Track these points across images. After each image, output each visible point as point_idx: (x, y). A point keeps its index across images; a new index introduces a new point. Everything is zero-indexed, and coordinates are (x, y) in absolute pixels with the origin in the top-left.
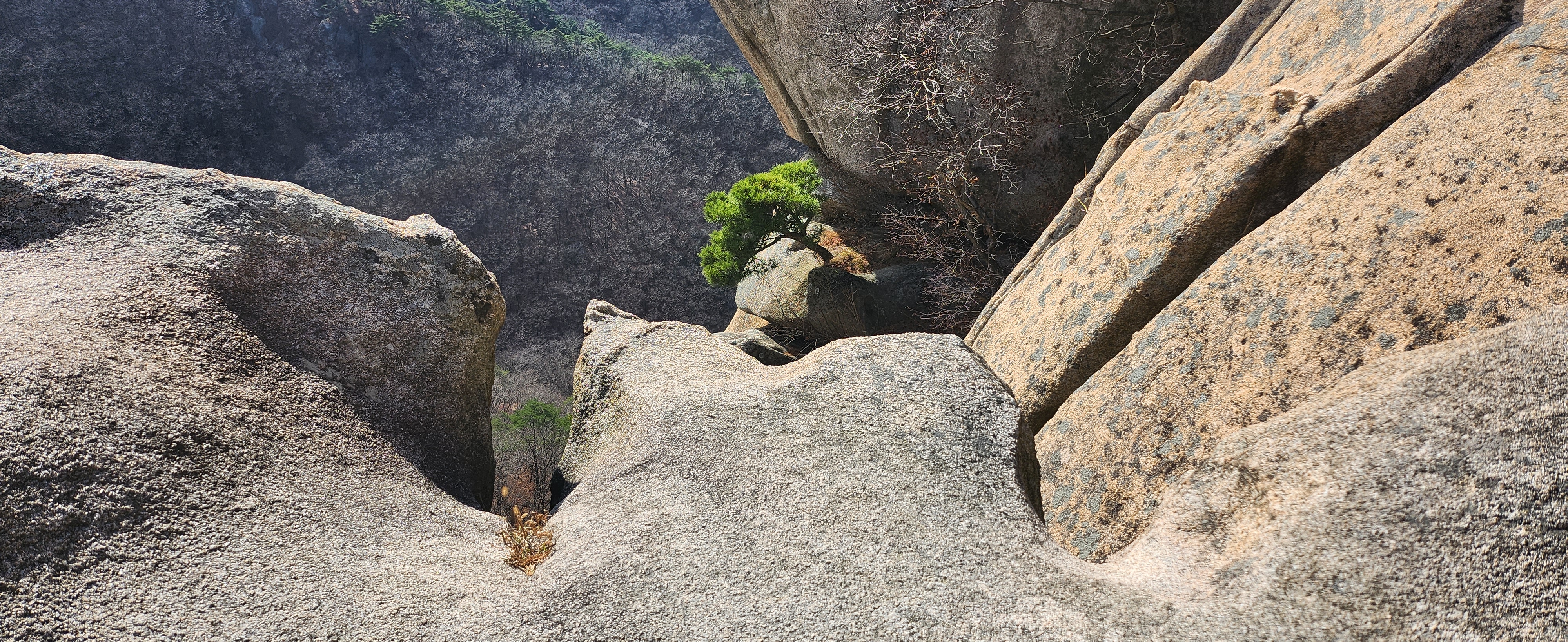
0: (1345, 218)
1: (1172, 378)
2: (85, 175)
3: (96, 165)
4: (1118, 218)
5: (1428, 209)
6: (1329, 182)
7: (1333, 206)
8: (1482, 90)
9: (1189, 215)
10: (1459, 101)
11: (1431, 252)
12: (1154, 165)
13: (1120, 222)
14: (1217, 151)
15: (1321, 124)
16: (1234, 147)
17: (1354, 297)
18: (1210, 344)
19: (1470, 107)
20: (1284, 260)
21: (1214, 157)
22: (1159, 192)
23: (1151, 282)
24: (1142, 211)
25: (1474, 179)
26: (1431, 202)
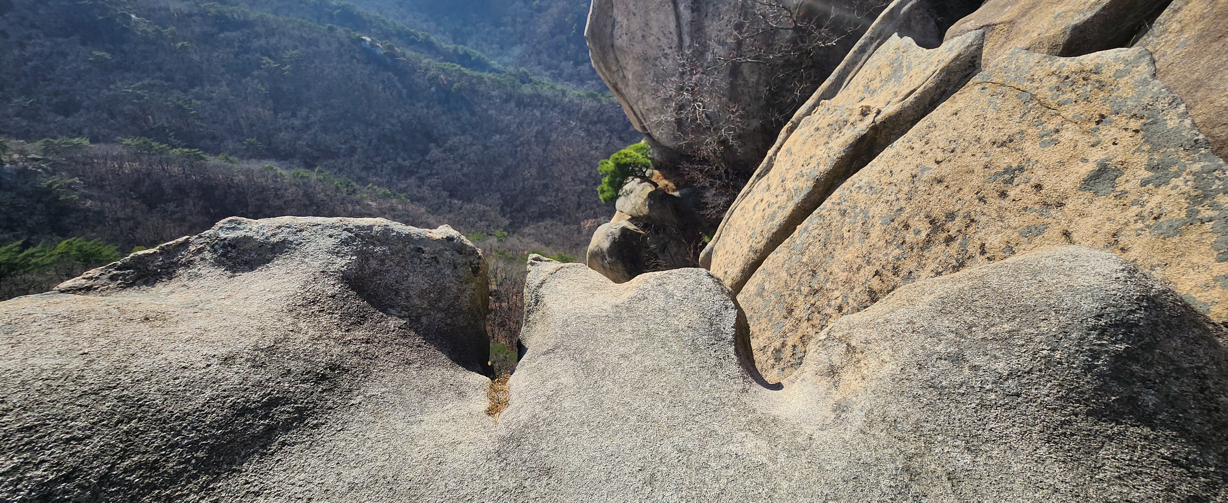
0: (896, 170)
1: (816, 249)
2: (283, 228)
3: (288, 222)
4: (788, 169)
5: (936, 166)
6: (888, 152)
7: (890, 164)
8: (962, 105)
9: (822, 168)
10: (951, 111)
11: (938, 188)
12: (804, 143)
13: (790, 171)
14: (835, 136)
15: (883, 123)
16: (842, 134)
17: (901, 209)
18: (833, 232)
19: (956, 114)
20: (867, 191)
21: (833, 139)
22: (808, 156)
23: (804, 201)
24: (800, 166)
25: (958, 150)
26: (938, 162)
